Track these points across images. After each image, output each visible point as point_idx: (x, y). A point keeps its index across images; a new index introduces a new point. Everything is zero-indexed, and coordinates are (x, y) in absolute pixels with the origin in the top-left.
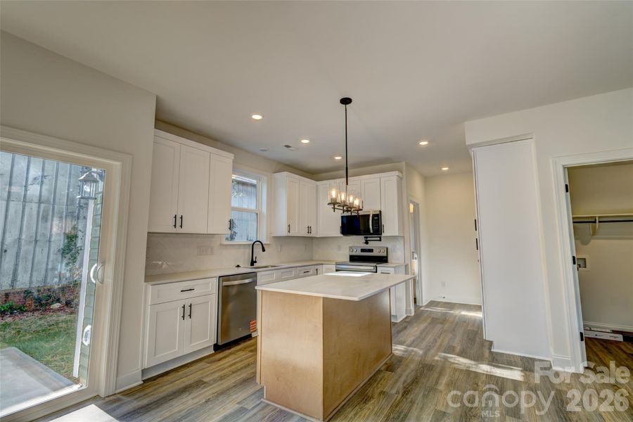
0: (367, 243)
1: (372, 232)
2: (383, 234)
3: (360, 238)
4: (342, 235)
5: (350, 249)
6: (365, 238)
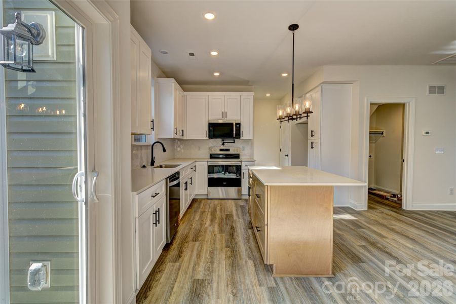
0: (223, 144)
1: (234, 136)
2: (241, 138)
3: (219, 141)
4: (208, 138)
5: (210, 149)
6: (222, 140)
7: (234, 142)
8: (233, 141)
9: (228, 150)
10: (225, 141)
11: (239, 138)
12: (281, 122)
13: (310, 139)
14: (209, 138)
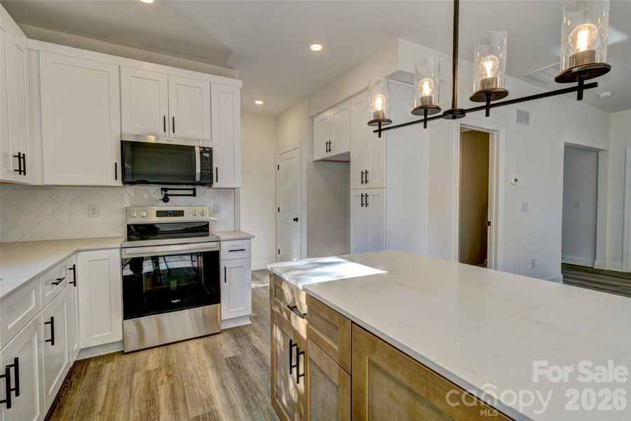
0: (166, 200)
1: (198, 179)
2: (215, 185)
3: (154, 192)
4: (119, 183)
5: (127, 211)
6: (162, 189)
7: (194, 195)
8: (191, 192)
9: (181, 213)
10: (169, 192)
11: (210, 184)
12: (380, 131)
13: (356, 188)
14: (125, 182)
